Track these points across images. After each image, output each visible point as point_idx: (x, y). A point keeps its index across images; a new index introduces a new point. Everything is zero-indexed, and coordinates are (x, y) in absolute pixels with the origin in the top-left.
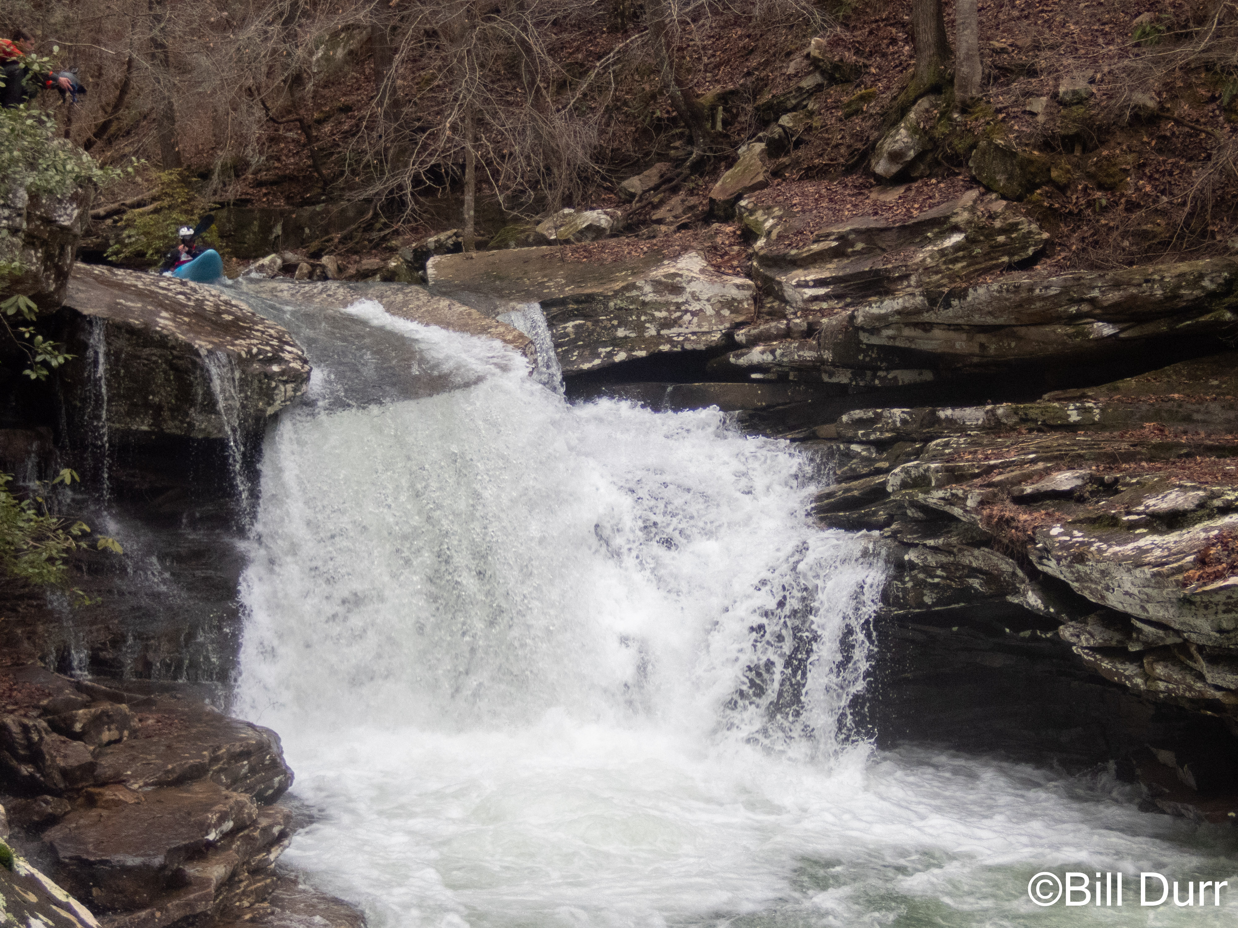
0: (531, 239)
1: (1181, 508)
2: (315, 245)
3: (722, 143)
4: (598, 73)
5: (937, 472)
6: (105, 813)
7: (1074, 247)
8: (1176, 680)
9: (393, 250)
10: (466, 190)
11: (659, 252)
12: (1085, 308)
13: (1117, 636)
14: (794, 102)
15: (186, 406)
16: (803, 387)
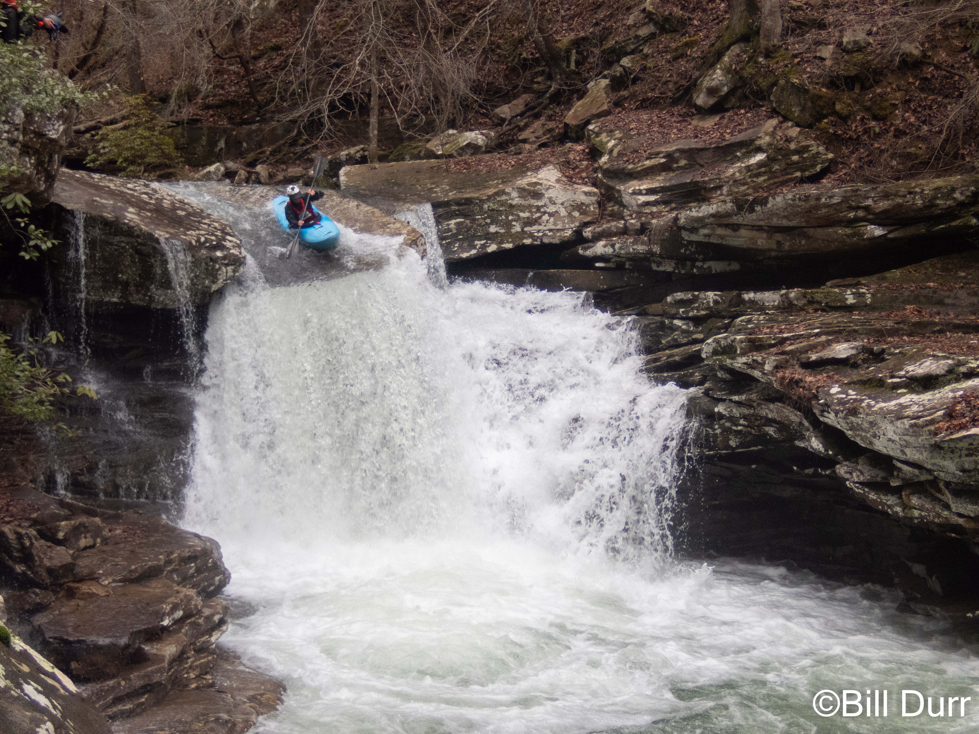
0: (422, 154)
1: (934, 373)
2: (250, 157)
3: (575, 79)
4: (477, 22)
5: (742, 342)
6: (81, 603)
7: (853, 165)
8: (927, 509)
9: (312, 161)
10: (371, 114)
11: (523, 165)
12: (861, 213)
13: (882, 474)
14: (632, 47)
15: (148, 283)
16: (636, 274)
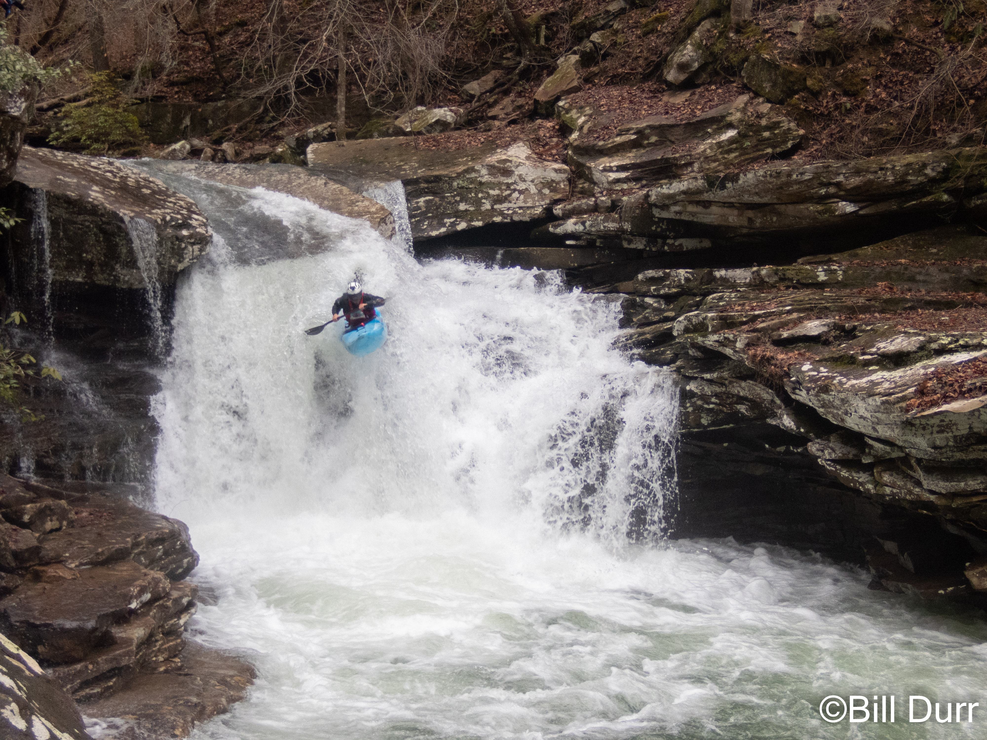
0: (391, 131)
1: (905, 350)
2: (217, 134)
3: (544, 55)
5: (713, 320)
6: (48, 586)
7: (824, 142)
8: (899, 486)
9: (280, 139)
10: (338, 90)
11: (493, 142)
12: (832, 190)
13: (853, 451)
14: (602, 22)
15: (113, 263)
16: (607, 252)
